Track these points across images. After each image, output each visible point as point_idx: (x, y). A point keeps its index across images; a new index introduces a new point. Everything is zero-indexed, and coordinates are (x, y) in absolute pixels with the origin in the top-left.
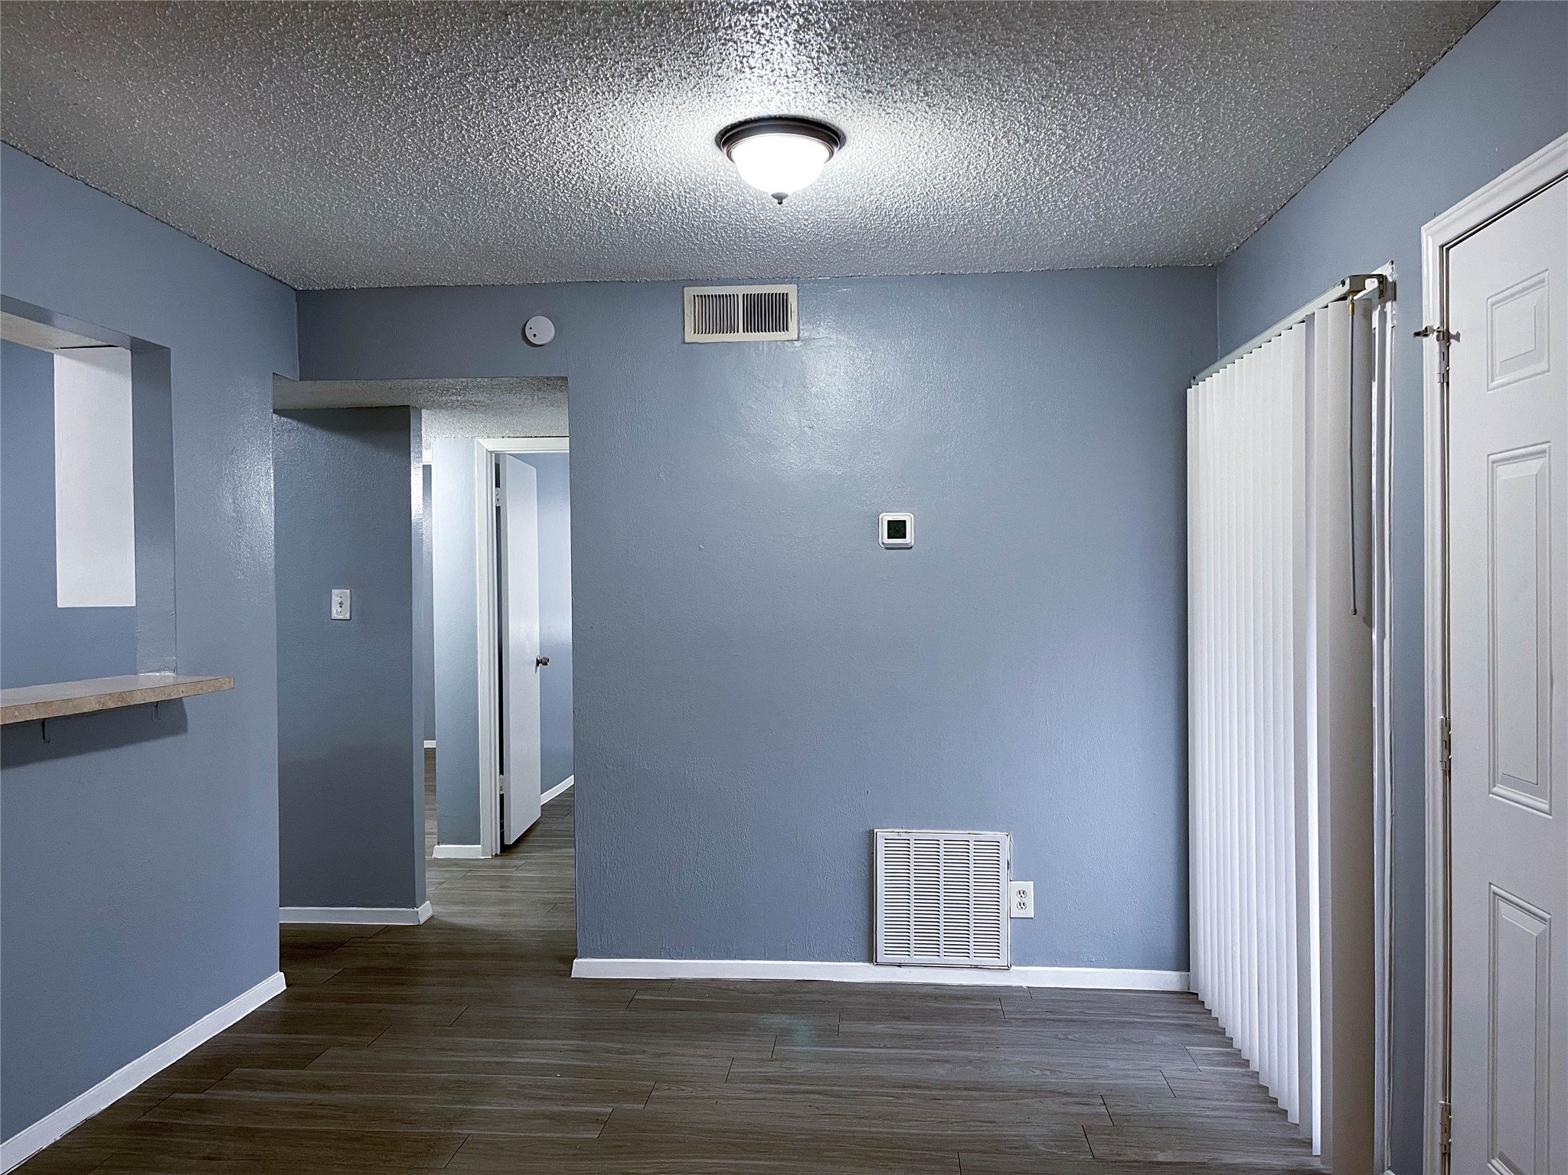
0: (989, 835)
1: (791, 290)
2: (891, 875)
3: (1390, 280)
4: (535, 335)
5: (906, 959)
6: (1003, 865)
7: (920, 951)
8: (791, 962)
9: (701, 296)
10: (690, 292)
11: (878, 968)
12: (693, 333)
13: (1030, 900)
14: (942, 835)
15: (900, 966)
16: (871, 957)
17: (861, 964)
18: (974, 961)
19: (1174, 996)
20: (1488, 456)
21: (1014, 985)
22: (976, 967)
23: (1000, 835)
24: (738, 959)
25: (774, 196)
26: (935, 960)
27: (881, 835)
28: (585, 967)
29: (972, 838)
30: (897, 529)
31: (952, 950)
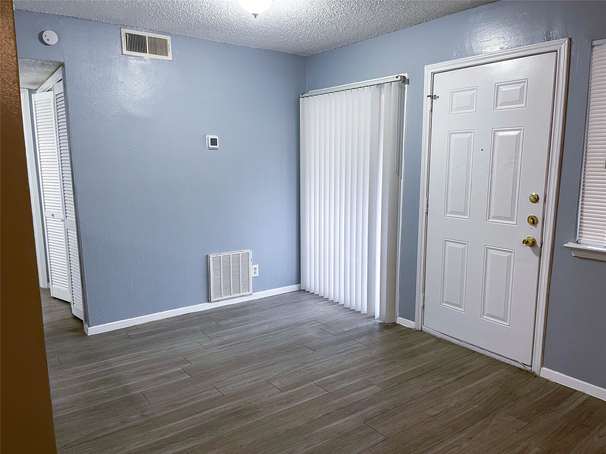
0: (245, 251)
1: (168, 38)
2: (215, 270)
3: (407, 78)
4: (48, 40)
5: (221, 298)
6: (250, 260)
7: (225, 294)
8: (180, 309)
9: (129, 34)
10: (125, 31)
11: (212, 303)
12: (126, 50)
13: (257, 271)
14: (231, 253)
15: (218, 301)
16: (209, 300)
17: (205, 304)
18: (242, 294)
19: (296, 292)
20: (449, 131)
21: (254, 299)
22: (242, 296)
23: (249, 251)
24: (159, 312)
25: (254, 14)
26: (230, 296)
27: (211, 257)
28: (92, 330)
29: (240, 253)
30: (214, 142)
31: (235, 292)
